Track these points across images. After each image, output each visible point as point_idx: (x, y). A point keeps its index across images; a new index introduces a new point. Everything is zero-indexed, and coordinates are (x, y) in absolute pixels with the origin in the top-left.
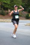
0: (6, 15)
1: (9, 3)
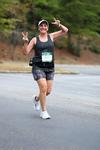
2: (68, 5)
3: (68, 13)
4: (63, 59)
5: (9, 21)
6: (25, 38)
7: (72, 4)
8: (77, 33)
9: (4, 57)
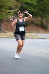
0: (29, 26)
1: (35, 3)
2: (41, 3)
3: (41, 7)
4: (39, 31)
5: (10, 11)
6: (12, 19)
7: (43, 2)
8: (45, 17)
9: (8, 30)
